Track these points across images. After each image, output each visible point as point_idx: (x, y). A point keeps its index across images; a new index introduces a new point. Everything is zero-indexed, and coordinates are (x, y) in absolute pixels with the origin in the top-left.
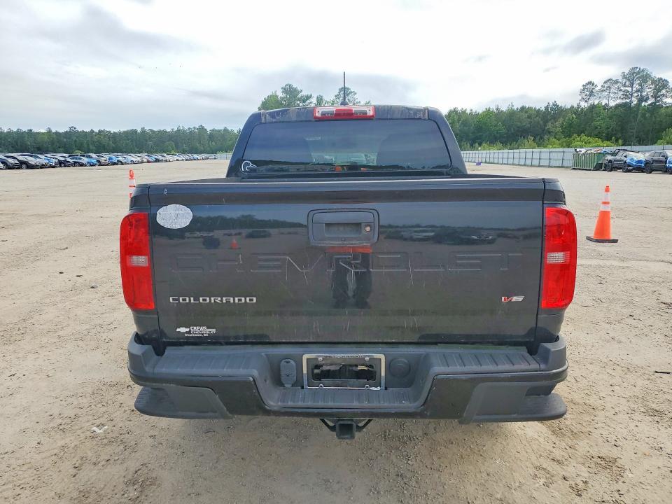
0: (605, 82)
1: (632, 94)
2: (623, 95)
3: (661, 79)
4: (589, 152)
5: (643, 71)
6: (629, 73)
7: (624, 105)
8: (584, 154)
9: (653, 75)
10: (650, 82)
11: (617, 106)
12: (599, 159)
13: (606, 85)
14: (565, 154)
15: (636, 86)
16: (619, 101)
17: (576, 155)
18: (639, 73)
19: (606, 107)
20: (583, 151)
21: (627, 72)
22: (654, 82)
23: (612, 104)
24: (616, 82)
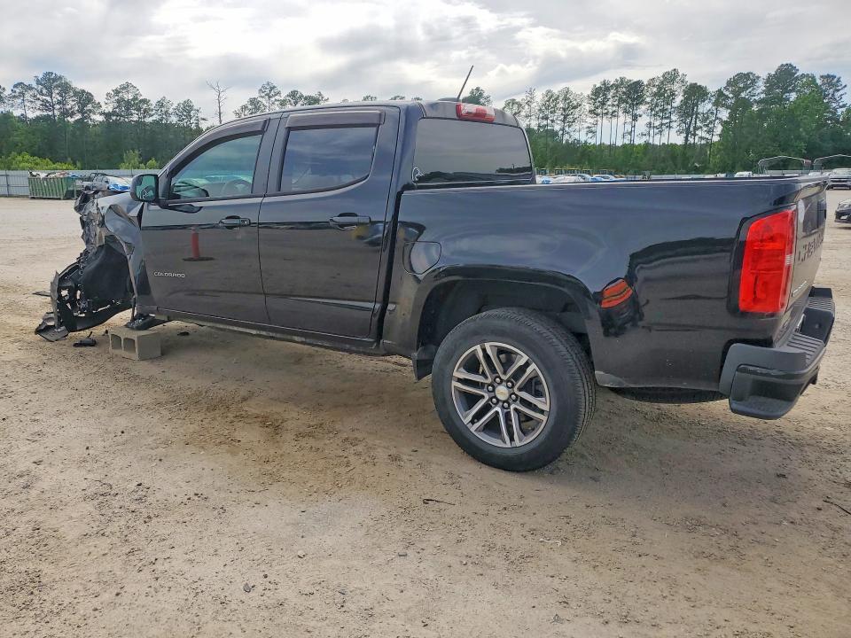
0: (15, 86)
1: (54, 105)
2: (42, 105)
3: (84, 91)
4: (52, 176)
5: (60, 78)
6: (43, 79)
7: (47, 118)
8: (45, 179)
9: (74, 85)
10: (71, 94)
11: (38, 118)
12: (68, 186)
13: (18, 91)
14: (10, 178)
15: (56, 97)
16: (38, 113)
17: (33, 180)
18: (54, 80)
19: (23, 119)
20: (43, 175)
21: (40, 76)
22: (76, 94)
23: (31, 115)
24: (30, 88)
